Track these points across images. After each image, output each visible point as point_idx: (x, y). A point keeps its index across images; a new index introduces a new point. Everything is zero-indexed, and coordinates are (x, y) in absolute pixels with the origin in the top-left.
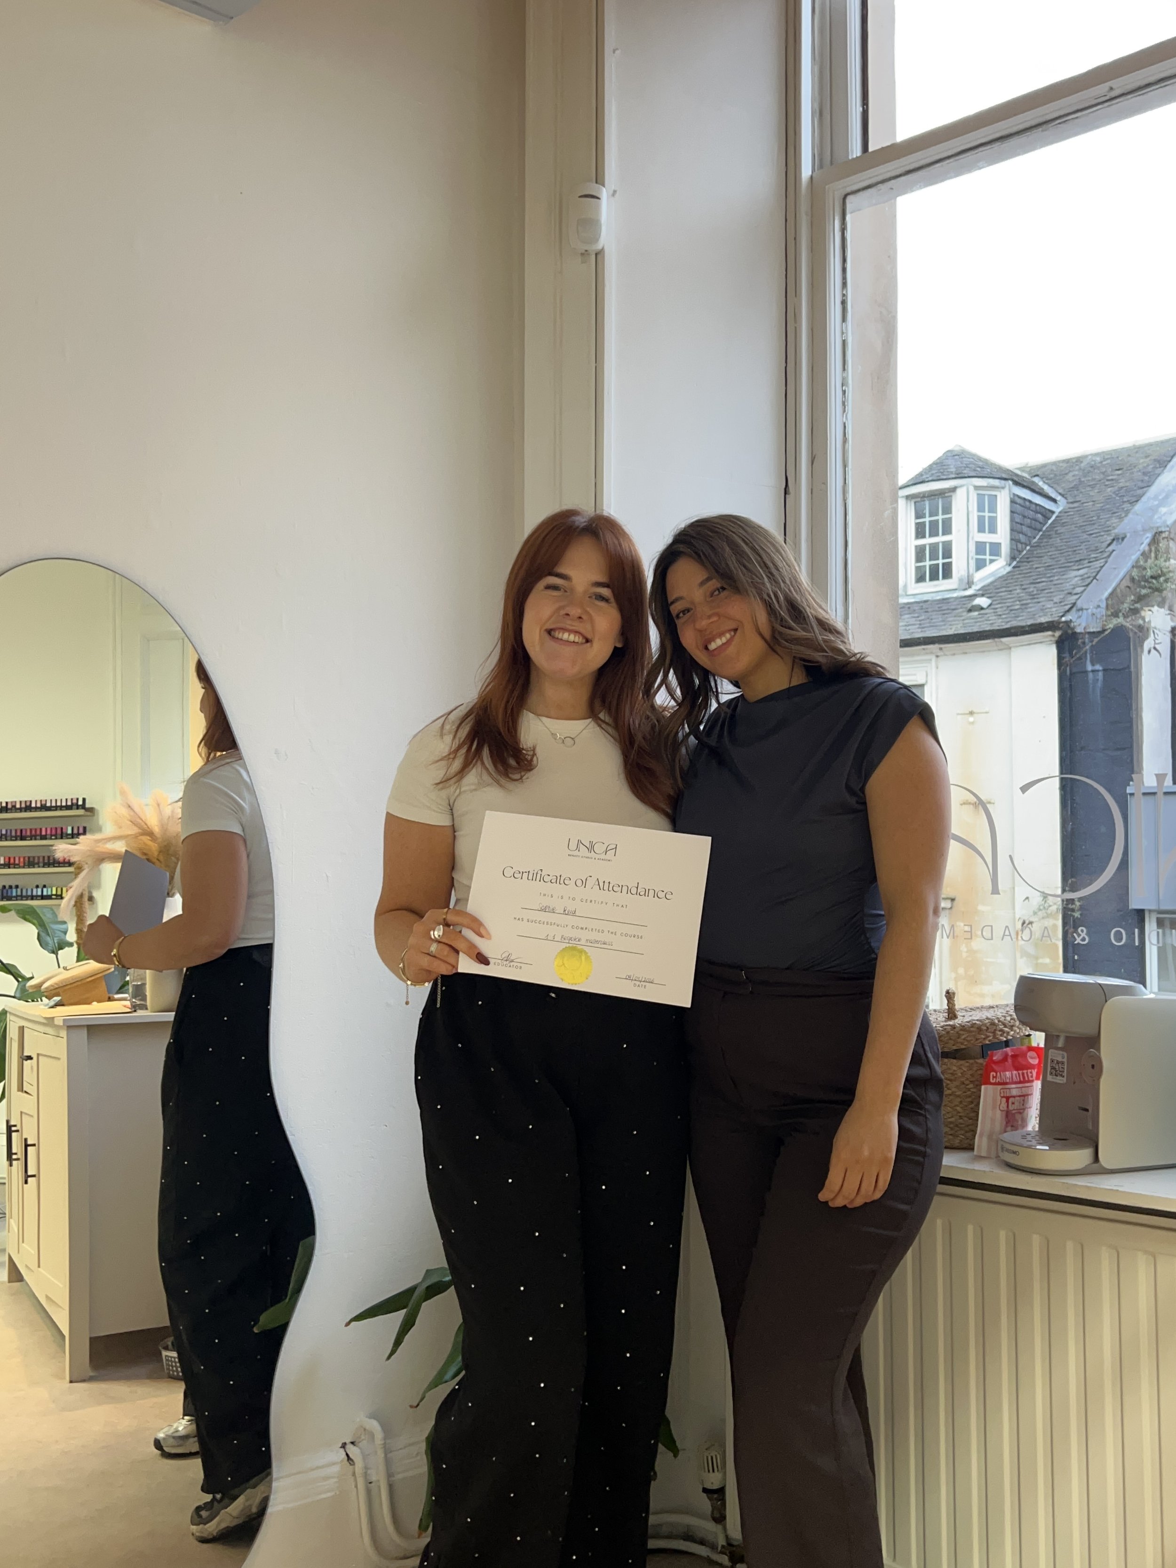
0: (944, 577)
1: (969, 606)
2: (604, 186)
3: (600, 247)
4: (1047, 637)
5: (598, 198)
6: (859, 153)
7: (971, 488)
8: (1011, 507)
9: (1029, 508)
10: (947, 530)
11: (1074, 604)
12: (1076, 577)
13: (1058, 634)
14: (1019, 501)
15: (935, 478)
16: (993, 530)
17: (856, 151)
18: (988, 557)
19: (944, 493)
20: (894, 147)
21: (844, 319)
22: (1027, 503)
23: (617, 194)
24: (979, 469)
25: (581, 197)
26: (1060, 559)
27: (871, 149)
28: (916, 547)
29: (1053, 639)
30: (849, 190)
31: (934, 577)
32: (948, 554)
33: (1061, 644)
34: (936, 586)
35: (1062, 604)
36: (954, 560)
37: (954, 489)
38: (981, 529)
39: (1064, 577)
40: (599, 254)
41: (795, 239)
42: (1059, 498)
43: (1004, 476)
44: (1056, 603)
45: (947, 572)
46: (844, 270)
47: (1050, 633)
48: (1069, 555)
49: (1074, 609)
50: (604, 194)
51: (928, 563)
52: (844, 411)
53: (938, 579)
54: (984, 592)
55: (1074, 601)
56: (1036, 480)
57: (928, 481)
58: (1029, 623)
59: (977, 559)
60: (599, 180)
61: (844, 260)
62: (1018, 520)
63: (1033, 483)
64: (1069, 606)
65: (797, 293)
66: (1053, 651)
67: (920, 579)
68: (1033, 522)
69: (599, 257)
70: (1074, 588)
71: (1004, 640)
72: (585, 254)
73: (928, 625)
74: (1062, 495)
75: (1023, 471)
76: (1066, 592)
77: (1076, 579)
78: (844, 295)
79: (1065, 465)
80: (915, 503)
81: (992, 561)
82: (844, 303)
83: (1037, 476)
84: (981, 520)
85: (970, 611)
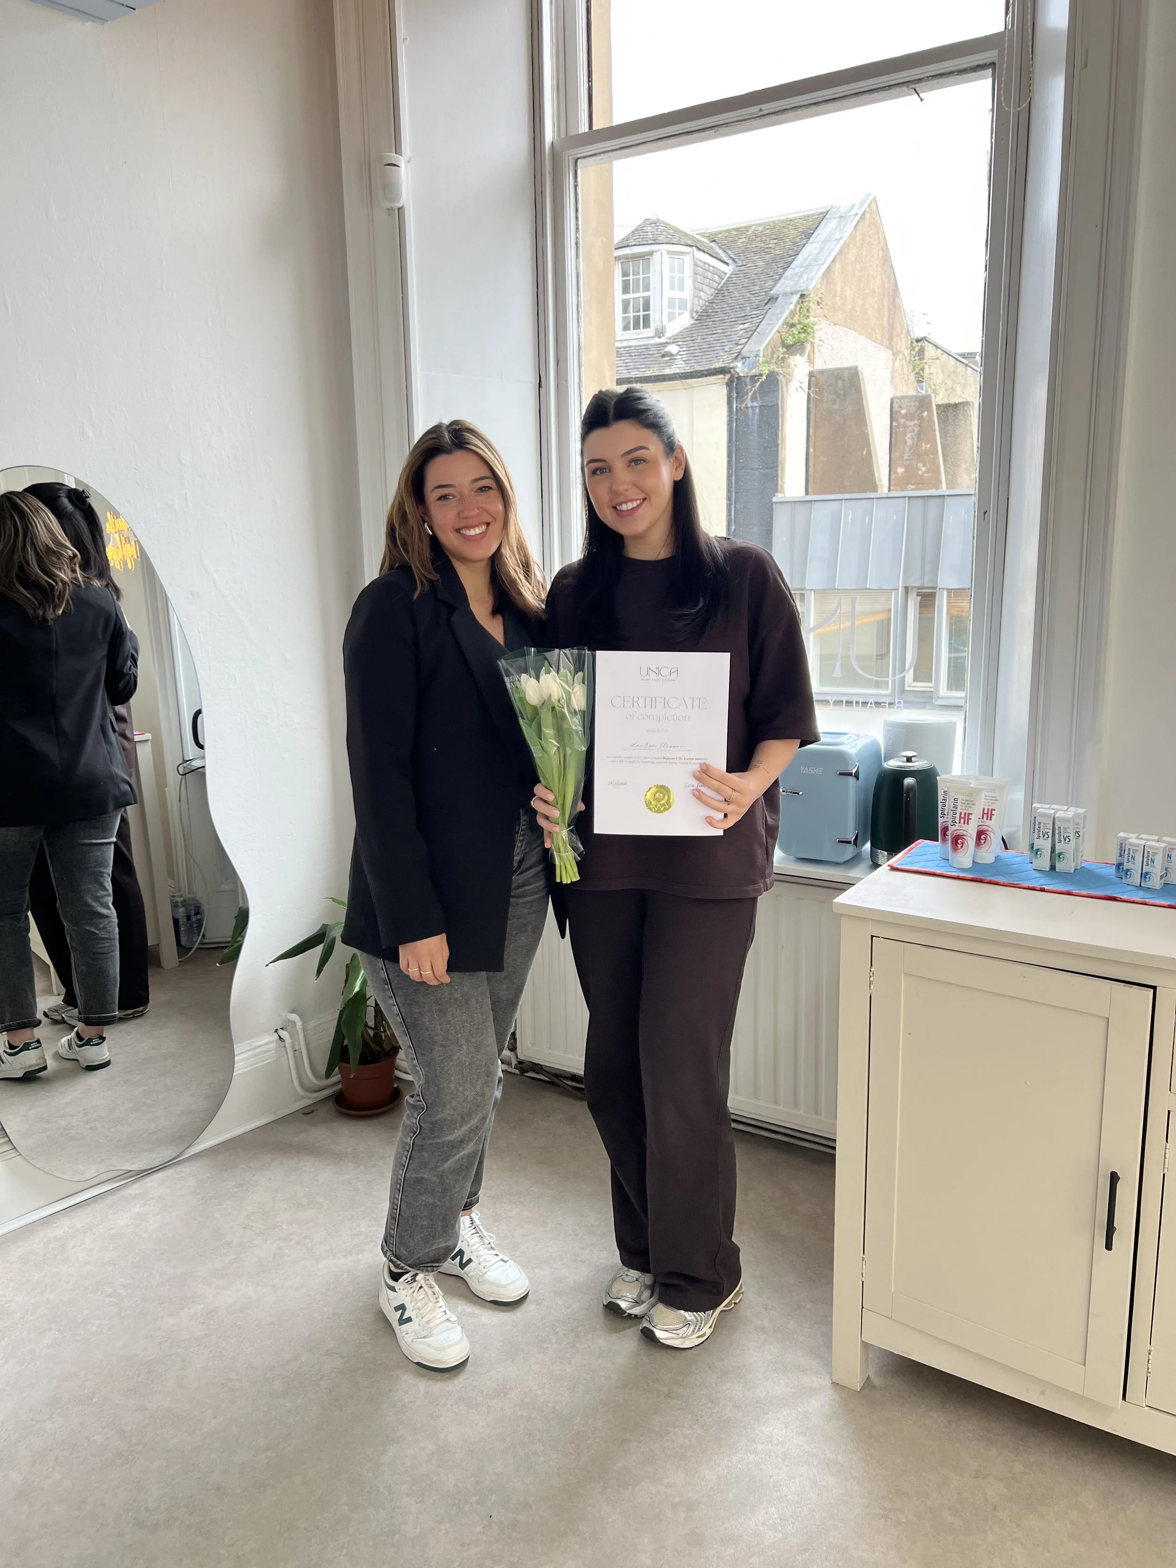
0: (644, 327)
1: (663, 352)
2: (401, 155)
3: (401, 205)
4: (719, 379)
5: (398, 166)
6: (587, 130)
7: (665, 253)
8: (694, 269)
9: (708, 271)
10: (647, 288)
11: (740, 353)
12: (741, 330)
13: (728, 376)
14: (700, 264)
15: (638, 243)
16: (681, 288)
17: (584, 128)
18: (677, 311)
19: (644, 256)
20: (612, 128)
21: (577, 256)
22: (707, 266)
23: (411, 163)
24: (670, 236)
25: (386, 165)
26: (730, 314)
27: (595, 128)
28: (623, 300)
29: (725, 381)
30: (580, 155)
31: (636, 326)
32: (647, 307)
33: (729, 384)
34: (638, 334)
35: (731, 352)
36: (651, 312)
37: (651, 253)
38: (672, 288)
39: (733, 330)
40: (400, 210)
41: (542, 193)
42: (730, 262)
43: (689, 242)
44: (726, 352)
45: (647, 324)
46: (577, 218)
47: (722, 376)
48: (737, 311)
49: (740, 357)
50: (403, 164)
51: (631, 314)
52: (579, 326)
53: (639, 328)
54: (674, 340)
55: (738, 351)
56: (713, 244)
57: (631, 246)
58: (706, 368)
59: (669, 312)
60: (398, 150)
61: (577, 211)
62: (699, 280)
63: (711, 248)
64: (736, 354)
65: (544, 235)
66: (723, 391)
67: (626, 328)
68: (711, 282)
69: (400, 211)
70: (740, 340)
71: (689, 381)
72: (390, 210)
73: (632, 367)
74: (733, 259)
75: (704, 237)
76: (734, 342)
77: (742, 332)
78: (577, 238)
79: (735, 233)
80: (622, 263)
81: (680, 314)
82: (577, 244)
83: (714, 241)
84: (672, 279)
85: (663, 356)
